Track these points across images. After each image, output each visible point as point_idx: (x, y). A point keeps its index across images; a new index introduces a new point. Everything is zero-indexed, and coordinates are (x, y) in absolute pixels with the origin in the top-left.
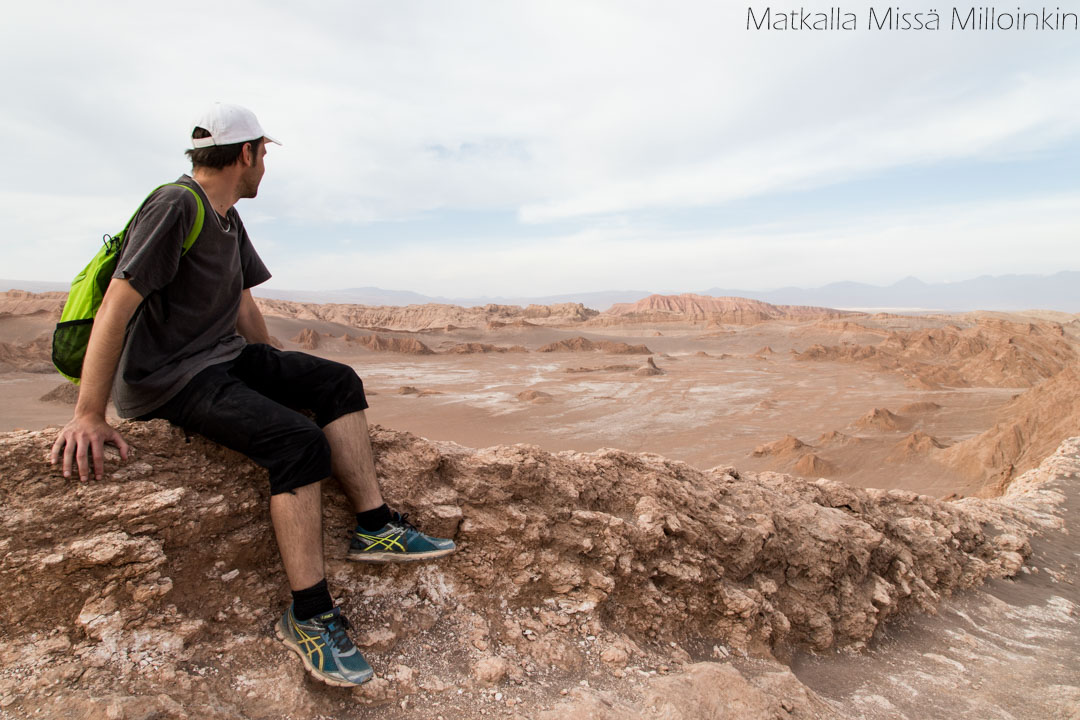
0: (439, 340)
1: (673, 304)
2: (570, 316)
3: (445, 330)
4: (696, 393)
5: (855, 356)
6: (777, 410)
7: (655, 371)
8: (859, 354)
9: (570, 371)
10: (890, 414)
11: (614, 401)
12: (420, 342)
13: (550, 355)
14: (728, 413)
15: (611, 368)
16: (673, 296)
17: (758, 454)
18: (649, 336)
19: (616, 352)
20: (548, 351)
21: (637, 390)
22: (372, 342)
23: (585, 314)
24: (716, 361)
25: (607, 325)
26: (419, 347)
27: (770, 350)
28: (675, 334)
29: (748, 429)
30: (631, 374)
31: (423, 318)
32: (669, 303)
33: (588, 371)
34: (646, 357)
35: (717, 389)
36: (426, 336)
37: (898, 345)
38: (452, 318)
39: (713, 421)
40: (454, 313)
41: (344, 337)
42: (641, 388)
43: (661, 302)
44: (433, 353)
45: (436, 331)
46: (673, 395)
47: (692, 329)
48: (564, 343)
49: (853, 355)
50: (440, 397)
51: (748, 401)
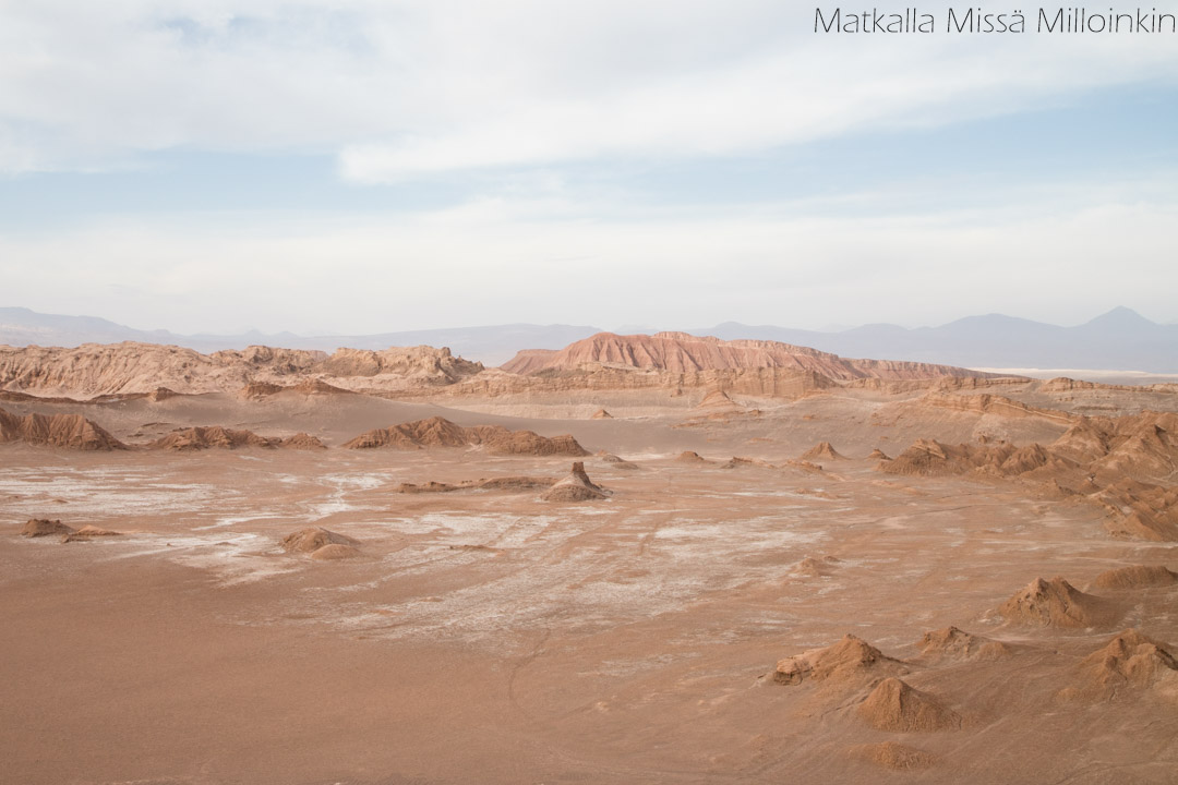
0: (136, 419)
1: (640, 352)
2: (423, 373)
3: (152, 400)
4: (667, 540)
5: (1006, 465)
6: (835, 578)
7: (589, 491)
8: (1013, 461)
9: (408, 488)
10: (1071, 591)
11: (492, 555)
12: (92, 424)
13: (373, 454)
14: (732, 585)
15: (496, 484)
16: (638, 338)
17: (783, 678)
18: (586, 417)
19: (513, 451)
20: (367, 446)
21: (545, 531)
23: (454, 370)
24: (720, 472)
25: (497, 393)
26: (89, 434)
27: (831, 449)
28: (634, 415)
29: (769, 620)
30: (537, 498)
31: (110, 373)
32: (631, 351)
33: (447, 489)
34: (571, 460)
35: (713, 530)
36: (108, 410)
37: (1093, 444)
38: (170, 373)
39: (697, 602)
40: (175, 362)
42: (554, 526)
43: (616, 349)
44: (119, 447)
45: (134, 401)
46: (620, 544)
47: (672, 405)
48: (402, 431)
49: (1001, 463)
50: (110, 542)
51: (776, 557)
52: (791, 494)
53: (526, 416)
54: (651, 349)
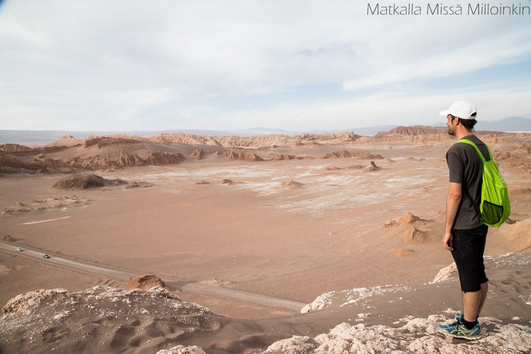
0: (268, 153)
1: (410, 131)
2: (346, 139)
3: (272, 148)
4: (389, 182)
5: (498, 158)
6: (430, 192)
7: (375, 168)
9: (328, 169)
11: (337, 187)
12: (255, 155)
13: (326, 160)
14: (398, 195)
15: (352, 167)
18: (386, 149)
19: (362, 158)
20: (325, 158)
21: (357, 180)
22: (230, 155)
23: (354, 137)
24: (416, 162)
25: (363, 143)
26: (254, 157)
28: (398, 148)
30: (361, 171)
31: (267, 142)
32: (407, 131)
33: (338, 169)
35: (404, 179)
36: (261, 151)
38: (281, 141)
39: (384, 201)
41: (217, 153)
42: (360, 179)
43: (403, 130)
44: (262, 160)
45: (267, 148)
46: (375, 183)
47: (410, 145)
48: (334, 154)
49: (497, 157)
50: (241, 185)
51: (417, 187)
52: (433, 168)
53: (370, 149)
54: (412, 130)
